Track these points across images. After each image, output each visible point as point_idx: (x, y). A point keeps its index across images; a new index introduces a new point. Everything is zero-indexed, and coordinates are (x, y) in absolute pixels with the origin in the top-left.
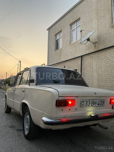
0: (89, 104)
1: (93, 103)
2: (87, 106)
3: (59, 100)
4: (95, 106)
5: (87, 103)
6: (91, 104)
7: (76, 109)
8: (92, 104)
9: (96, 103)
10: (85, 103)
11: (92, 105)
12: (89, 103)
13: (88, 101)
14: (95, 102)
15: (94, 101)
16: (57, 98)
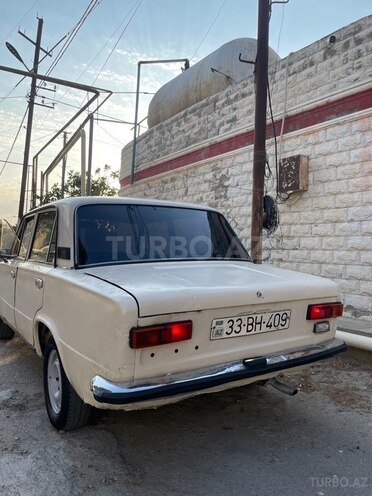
0: (238, 329)
1: (252, 324)
2: (233, 334)
3: (139, 328)
4: (258, 331)
5: (231, 327)
6: (244, 329)
7: (197, 348)
8: (250, 328)
9: (260, 323)
10: (226, 327)
11: (248, 331)
12: (239, 326)
13: (235, 319)
14: (259, 320)
15: (254, 317)
16: (133, 322)
